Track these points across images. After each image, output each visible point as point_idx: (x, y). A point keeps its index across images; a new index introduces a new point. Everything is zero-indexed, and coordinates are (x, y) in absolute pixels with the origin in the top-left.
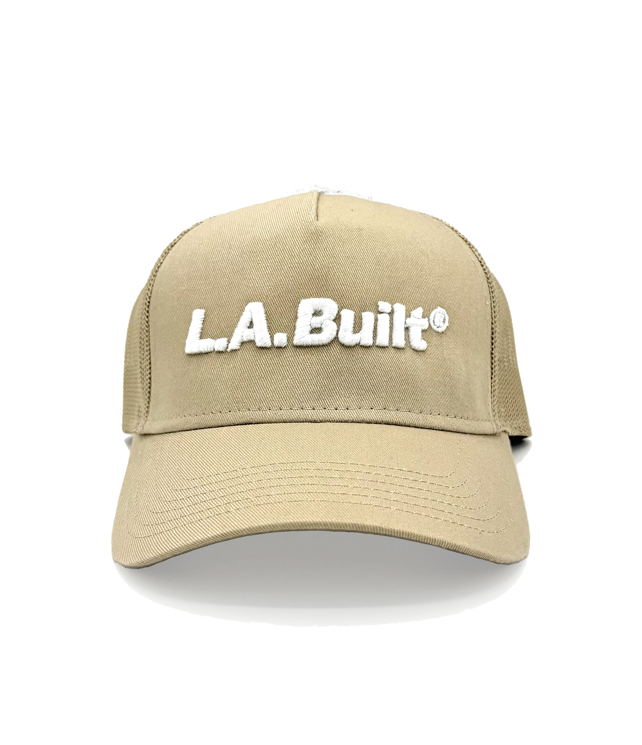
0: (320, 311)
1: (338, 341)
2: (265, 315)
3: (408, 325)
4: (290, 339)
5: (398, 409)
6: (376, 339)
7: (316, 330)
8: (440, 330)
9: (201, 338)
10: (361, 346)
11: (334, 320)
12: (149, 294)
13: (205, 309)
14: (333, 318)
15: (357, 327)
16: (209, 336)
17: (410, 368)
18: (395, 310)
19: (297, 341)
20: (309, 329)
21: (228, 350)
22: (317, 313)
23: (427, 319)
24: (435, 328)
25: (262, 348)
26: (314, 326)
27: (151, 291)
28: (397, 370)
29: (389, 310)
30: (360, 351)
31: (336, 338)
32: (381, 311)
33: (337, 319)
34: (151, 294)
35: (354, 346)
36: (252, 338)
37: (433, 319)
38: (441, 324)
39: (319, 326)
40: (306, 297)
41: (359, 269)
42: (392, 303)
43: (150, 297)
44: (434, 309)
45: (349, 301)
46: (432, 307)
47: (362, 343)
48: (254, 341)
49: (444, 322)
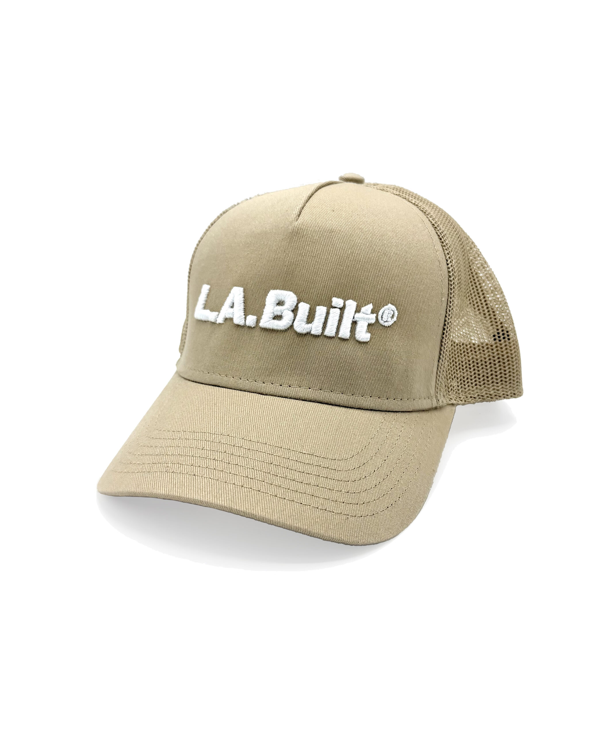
0: (283, 302)
1: (293, 328)
2: (243, 299)
3: (356, 319)
4: (258, 321)
5: (332, 391)
6: (325, 329)
7: (278, 317)
8: (386, 324)
9: (204, 308)
10: (311, 335)
11: (293, 311)
14: (292, 309)
15: (310, 318)
16: (209, 308)
17: (350, 357)
18: (347, 306)
19: (262, 324)
20: (272, 316)
21: (217, 322)
22: (280, 303)
23: (375, 315)
24: (381, 322)
25: (238, 326)
26: (276, 314)
28: (338, 358)
29: (341, 305)
30: (310, 338)
31: (292, 326)
32: (334, 306)
33: (295, 311)
35: (306, 334)
36: (231, 316)
37: (381, 314)
38: (390, 319)
39: (280, 314)
41: (321, 267)
42: (345, 299)
44: (385, 306)
45: (308, 295)
46: (383, 304)
47: (312, 332)
48: (233, 319)
49: (393, 317)
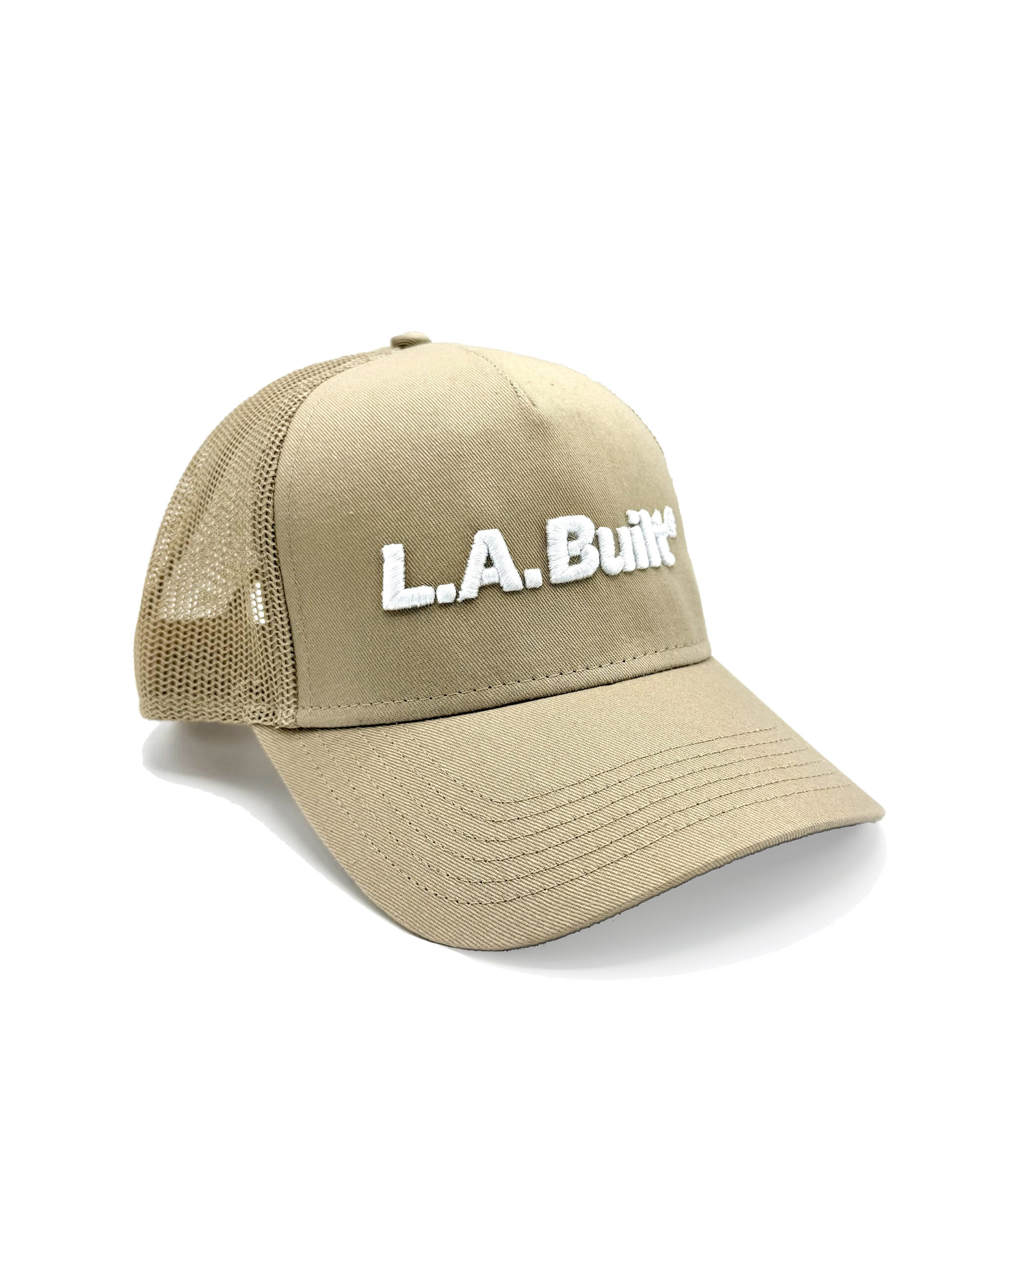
0: (575, 534)
1: (603, 570)
2: (506, 546)
4: (546, 575)
6: (637, 559)
7: (575, 560)
9: (407, 585)
10: (625, 572)
11: (593, 544)
12: (270, 519)
13: (402, 543)
14: (591, 540)
15: (618, 547)
16: (421, 582)
19: (555, 578)
20: (567, 559)
21: (458, 600)
22: (572, 537)
26: (572, 554)
27: (272, 516)
29: (638, 521)
30: (625, 580)
31: (600, 567)
32: (632, 523)
33: (596, 542)
34: (274, 520)
35: (618, 574)
36: (497, 581)
39: (578, 554)
40: (555, 516)
43: (274, 525)
47: (626, 569)
48: (499, 584)
